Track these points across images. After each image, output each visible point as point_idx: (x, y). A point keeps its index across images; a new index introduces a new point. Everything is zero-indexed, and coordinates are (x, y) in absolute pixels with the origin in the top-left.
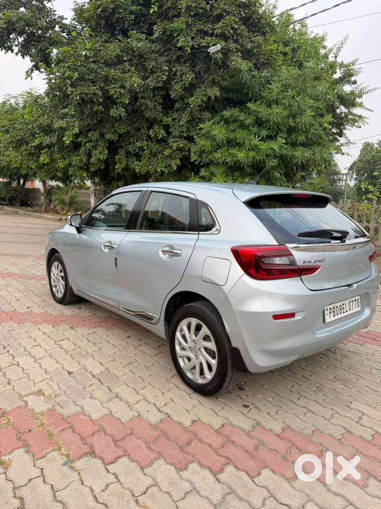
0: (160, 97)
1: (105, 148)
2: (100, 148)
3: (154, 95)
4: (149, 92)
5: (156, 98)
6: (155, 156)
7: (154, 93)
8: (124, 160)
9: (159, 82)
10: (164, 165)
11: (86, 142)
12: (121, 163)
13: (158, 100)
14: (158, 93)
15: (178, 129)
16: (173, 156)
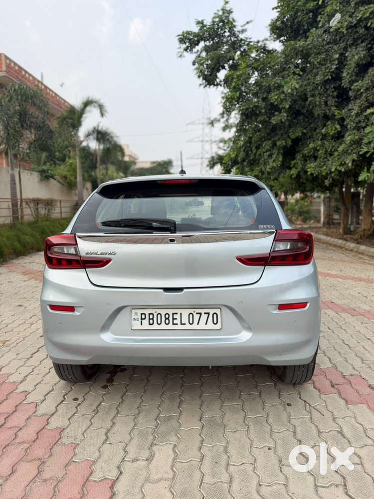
0: (333, 90)
1: (280, 154)
2: (274, 156)
3: (326, 89)
4: (320, 88)
5: (328, 92)
6: (331, 155)
7: (325, 86)
8: (300, 164)
9: (327, 75)
10: (339, 163)
11: (264, 152)
12: (296, 168)
13: (331, 94)
14: (330, 87)
15: (354, 120)
16: (350, 151)
